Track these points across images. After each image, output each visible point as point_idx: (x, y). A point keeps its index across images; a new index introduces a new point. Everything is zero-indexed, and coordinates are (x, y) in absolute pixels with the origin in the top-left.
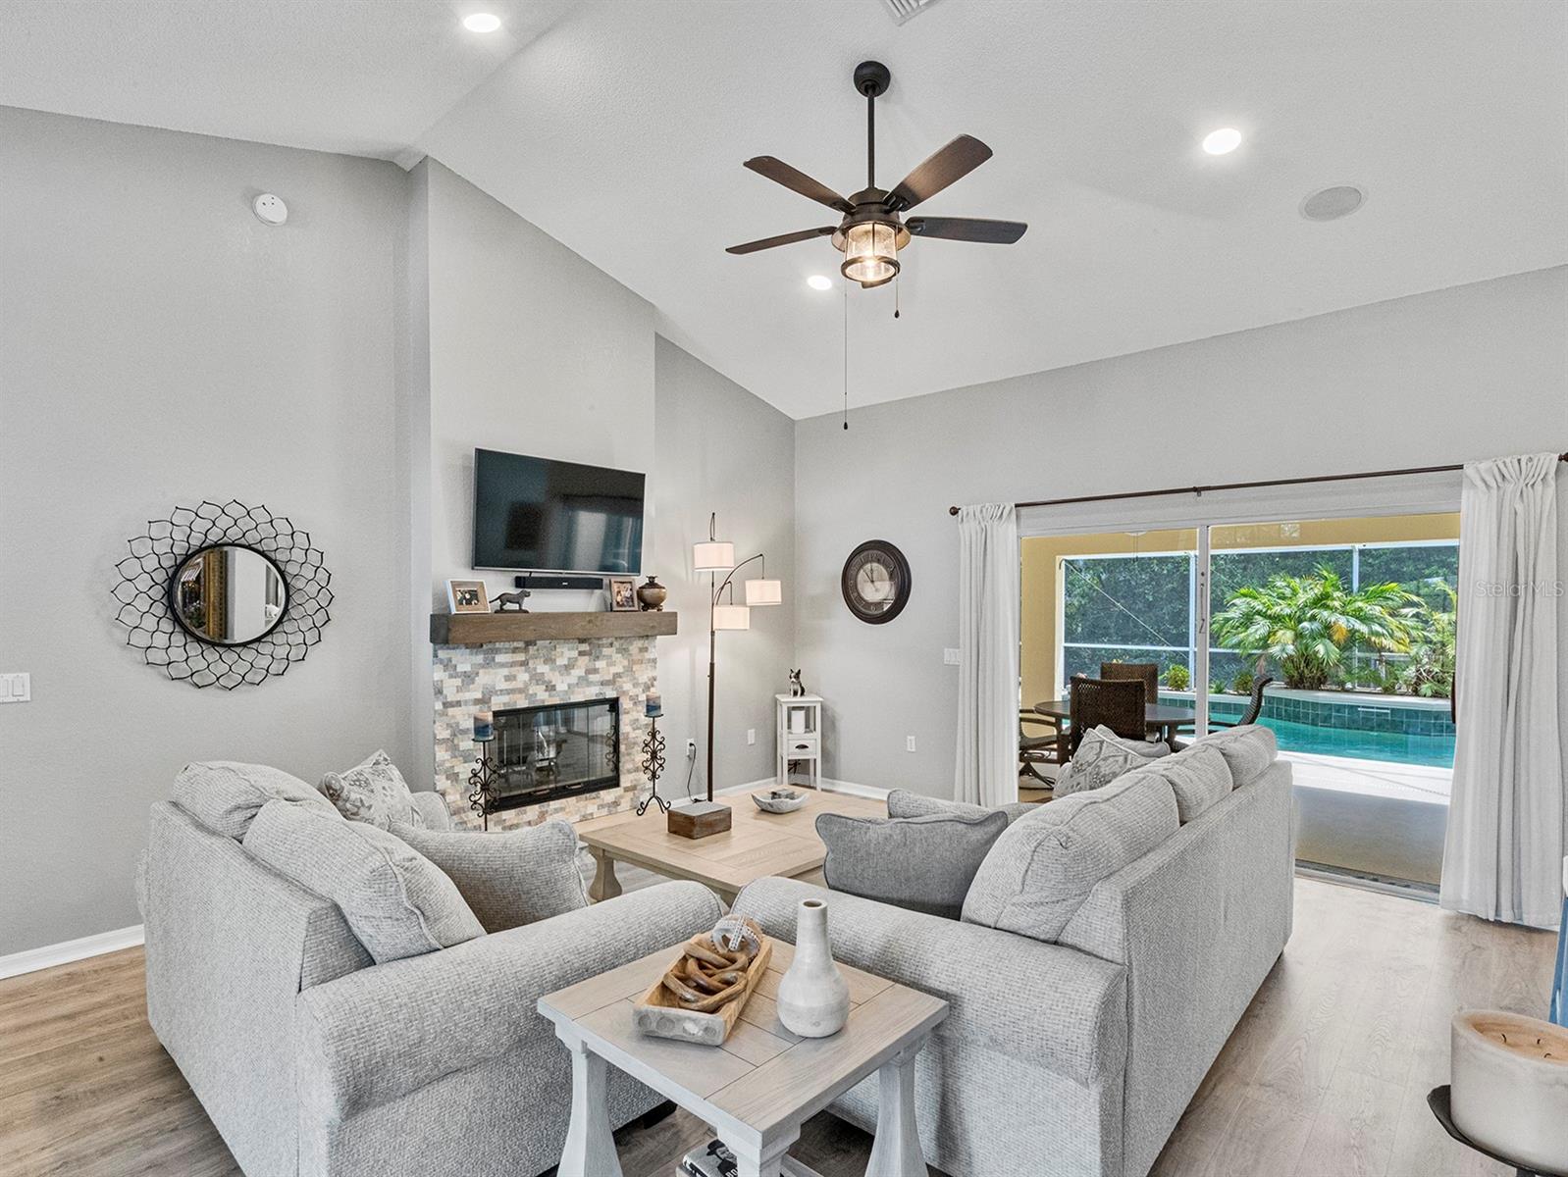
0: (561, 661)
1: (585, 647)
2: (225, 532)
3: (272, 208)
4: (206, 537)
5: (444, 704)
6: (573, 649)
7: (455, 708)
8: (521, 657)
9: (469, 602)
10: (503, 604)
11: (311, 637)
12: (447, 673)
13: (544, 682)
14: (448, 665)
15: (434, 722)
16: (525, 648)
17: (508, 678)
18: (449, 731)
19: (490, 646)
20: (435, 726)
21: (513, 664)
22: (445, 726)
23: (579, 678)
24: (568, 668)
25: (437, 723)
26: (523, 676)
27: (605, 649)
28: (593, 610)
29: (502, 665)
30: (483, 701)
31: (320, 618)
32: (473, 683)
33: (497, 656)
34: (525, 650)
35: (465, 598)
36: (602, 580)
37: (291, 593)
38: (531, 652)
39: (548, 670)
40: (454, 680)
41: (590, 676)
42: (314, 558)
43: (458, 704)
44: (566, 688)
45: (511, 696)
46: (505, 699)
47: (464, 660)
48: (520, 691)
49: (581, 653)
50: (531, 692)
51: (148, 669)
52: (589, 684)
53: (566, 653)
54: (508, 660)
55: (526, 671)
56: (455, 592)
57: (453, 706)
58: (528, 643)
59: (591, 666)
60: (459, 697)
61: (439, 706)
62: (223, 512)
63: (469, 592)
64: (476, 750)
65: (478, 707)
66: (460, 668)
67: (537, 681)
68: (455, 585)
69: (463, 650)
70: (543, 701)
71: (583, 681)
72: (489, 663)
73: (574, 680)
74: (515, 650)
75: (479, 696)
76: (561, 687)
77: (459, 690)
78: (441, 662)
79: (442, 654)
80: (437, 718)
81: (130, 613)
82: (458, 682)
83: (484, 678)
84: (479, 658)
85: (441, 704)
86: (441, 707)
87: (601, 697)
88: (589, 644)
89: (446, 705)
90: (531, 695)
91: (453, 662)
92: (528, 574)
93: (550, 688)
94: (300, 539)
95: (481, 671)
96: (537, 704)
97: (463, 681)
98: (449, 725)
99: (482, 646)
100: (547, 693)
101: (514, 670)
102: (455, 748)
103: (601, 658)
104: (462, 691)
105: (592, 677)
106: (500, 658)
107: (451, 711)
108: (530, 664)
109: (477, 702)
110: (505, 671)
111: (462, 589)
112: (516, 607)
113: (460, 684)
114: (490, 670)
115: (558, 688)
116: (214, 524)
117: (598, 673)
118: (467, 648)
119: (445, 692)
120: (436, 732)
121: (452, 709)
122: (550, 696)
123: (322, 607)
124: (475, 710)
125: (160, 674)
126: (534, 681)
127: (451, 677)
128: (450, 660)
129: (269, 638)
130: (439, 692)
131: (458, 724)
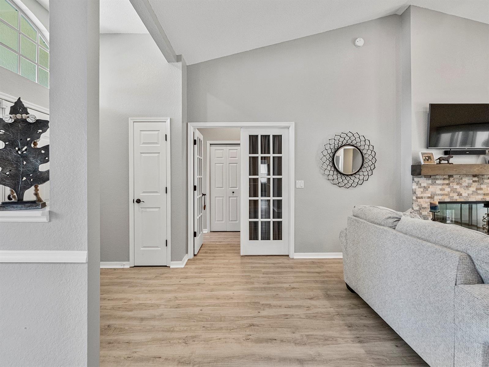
0: (464, 184)
1: (476, 179)
2: (347, 141)
3: (360, 42)
4: (343, 143)
5: (416, 197)
6: (470, 180)
7: (420, 199)
8: (447, 182)
9: (428, 160)
10: (440, 161)
11: (370, 173)
12: (418, 186)
13: (457, 192)
14: (418, 183)
15: (413, 204)
16: (448, 178)
17: (441, 190)
18: (418, 207)
19: (434, 177)
20: (413, 205)
21: (443, 184)
22: (417, 205)
23: (473, 191)
24: (468, 187)
25: (414, 204)
26: (448, 189)
27: (485, 180)
28: (480, 163)
29: (439, 185)
30: (431, 197)
31: (372, 167)
32: (427, 191)
33: (437, 181)
34: (449, 179)
35: (426, 159)
36: (485, 151)
37: (364, 159)
38: (451, 180)
39: (459, 188)
40: (420, 189)
41: (478, 191)
42: (371, 148)
43: (422, 198)
44: (467, 195)
45: (443, 196)
46: (440, 197)
47: (424, 182)
48: (446, 195)
49: (474, 181)
50: (451, 196)
51: (328, 181)
52: (478, 194)
53: (467, 181)
54: (441, 183)
55: (449, 187)
56: (423, 156)
57: (420, 198)
58: (450, 176)
59: (479, 187)
60: (422, 195)
61: (414, 198)
62: (347, 135)
63: (428, 156)
64: (428, 216)
65: (429, 199)
66: (423, 185)
67: (454, 191)
68: (423, 154)
69: (424, 178)
70: (457, 200)
71: (475, 193)
72: (433, 184)
73: (470, 192)
74: (444, 179)
75: (430, 196)
76: (465, 194)
77: (422, 192)
78: (415, 182)
79: (416, 179)
80: (414, 202)
81: (324, 165)
82: (422, 190)
83: (432, 189)
84: (430, 182)
85: (415, 197)
86: (415, 198)
87: (484, 200)
88: (478, 178)
89: (417, 198)
90: (451, 197)
91: (420, 183)
92: (449, 150)
93: (460, 195)
94: (367, 142)
95: (431, 186)
96: (454, 201)
97: (423, 190)
98: (418, 205)
99: (431, 177)
100: (458, 197)
101: (444, 187)
102: (420, 214)
103: (484, 184)
104: (423, 193)
105: (479, 192)
106: (438, 182)
107: (419, 200)
108: (450, 185)
109: (429, 198)
110: (440, 187)
111: (425, 155)
112: (446, 162)
113: (422, 191)
114: (434, 186)
115: (463, 195)
116: (345, 139)
117: (482, 190)
118: (425, 178)
119: (416, 193)
120: (413, 207)
121: (419, 199)
122: (459, 198)
123: (373, 164)
124: (428, 200)
125: (331, 182)
126: (452, 192)
127: (419, 188)
128: (419, 182)
129: (358, 173)
130: (414, 193)
131: (421, 205)
